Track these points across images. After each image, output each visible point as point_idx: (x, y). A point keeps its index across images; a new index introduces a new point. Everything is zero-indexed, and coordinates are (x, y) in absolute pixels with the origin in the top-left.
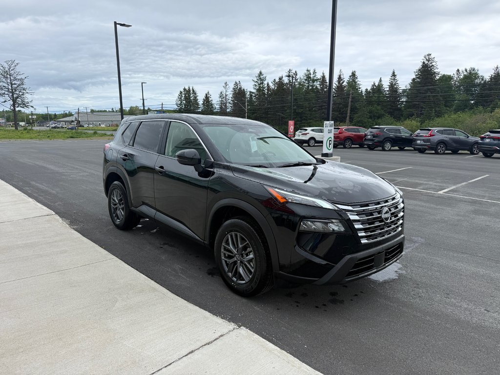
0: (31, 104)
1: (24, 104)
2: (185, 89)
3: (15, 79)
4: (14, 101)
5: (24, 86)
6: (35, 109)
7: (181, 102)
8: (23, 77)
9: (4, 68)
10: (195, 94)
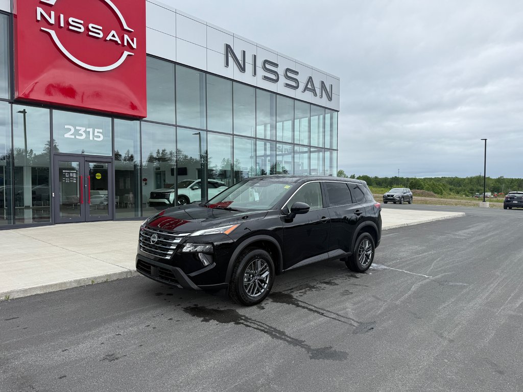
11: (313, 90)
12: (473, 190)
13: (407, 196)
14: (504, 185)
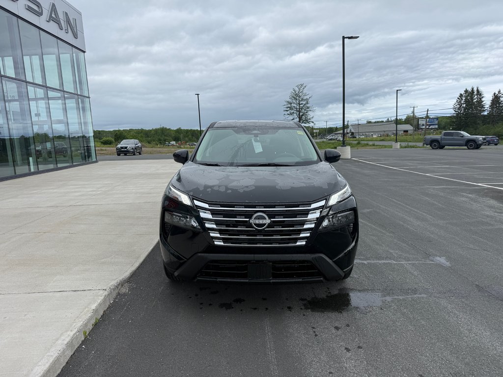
0: (312, 120)
1: (307, 120)
2: (466, 91)
3: (302, 100)
4: (300, 118)
5: (308, 105)
6: (315, 124)
7: (460, 106)
8: (308, 97)
9: (295, 91)
10: (480, 95)
11: (58, 23)
12: (161, 140)
13: (138, 147)
14: (182, 135)
